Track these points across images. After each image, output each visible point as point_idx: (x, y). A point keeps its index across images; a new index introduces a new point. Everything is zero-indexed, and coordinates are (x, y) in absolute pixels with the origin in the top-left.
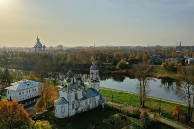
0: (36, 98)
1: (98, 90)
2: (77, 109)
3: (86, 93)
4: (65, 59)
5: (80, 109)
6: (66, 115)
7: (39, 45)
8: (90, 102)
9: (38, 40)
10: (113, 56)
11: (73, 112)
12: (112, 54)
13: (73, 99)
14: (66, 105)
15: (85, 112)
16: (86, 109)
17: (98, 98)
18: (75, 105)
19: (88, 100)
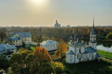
0: (55, 50)
1: (95, 49)
2: (80, 59)
3: (86, 49)
4: (72, 31)
5: (82, 60)
6: (73, 62)
7: (57, 24)
8: (89, 56)
9: (56, 21)
10: (103, 30)
11: (77, 61)
12: (103, 29)
13: (78, 52)
14: (73, 56)
15: (86, 62)
16: (86, 60)
17: (95, 54)
18: (79, 56)
19: (88, 54)
